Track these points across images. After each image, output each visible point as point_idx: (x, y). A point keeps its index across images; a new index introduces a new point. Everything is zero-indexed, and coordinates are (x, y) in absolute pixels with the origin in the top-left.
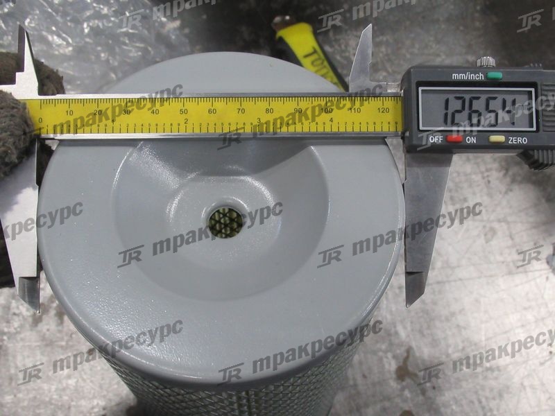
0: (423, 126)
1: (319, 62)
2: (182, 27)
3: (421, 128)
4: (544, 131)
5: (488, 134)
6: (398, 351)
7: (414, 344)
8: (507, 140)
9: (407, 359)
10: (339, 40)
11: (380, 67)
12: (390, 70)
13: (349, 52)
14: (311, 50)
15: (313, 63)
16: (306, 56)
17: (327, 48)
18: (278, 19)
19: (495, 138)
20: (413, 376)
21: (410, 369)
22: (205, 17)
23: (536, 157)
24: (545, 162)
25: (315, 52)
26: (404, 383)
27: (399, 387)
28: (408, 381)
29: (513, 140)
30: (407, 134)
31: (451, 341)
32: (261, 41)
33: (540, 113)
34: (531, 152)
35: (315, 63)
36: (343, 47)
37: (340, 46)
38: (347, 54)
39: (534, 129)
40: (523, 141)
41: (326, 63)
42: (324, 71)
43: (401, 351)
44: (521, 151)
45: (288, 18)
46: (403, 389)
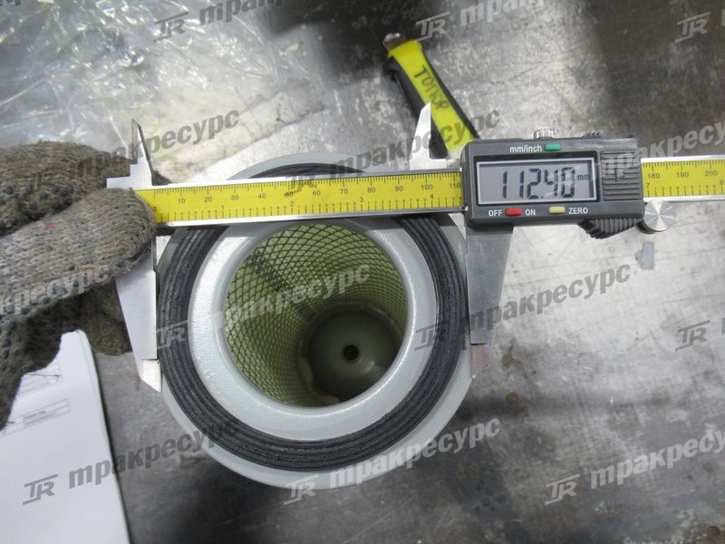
0: (482, 200)
1: (430, 81)
2: (300, 49)
3: (480, 203)
4: (605, 200)
5: (548, 205)
6: (504, 343)
7: (517, 336)
8: (567, 210)
9: (511, 349)
10: (447, 53)
11: (485, 78)
12: (495, 81)
13: (456, 65)
14: (421, 69)
15: (423, 82)
16: (417, 76)
17: (436, 63)
18: (388, 37)
19: (554, 209)
20: (518, 363)
21: (514, 357)
22: (320, 38)
23: (597, 226)
24: (607, 231)
25: (425, 70)
26: (509, 370)
27: (506, 373)
28: (512, 367)
29: (573, 211)
30: (467, 209)
31: (550, 332)
32: (374, 59)
33: (601, 182)
34: (592, 222)
35: (426, 82)
36: (450, 60)
37: (447, 59)
38: (455, 68)
39: (595, 198)
40: (583, 211)
41: (435, 82)
42: (434, 89)
43: (506, 343)
44: (582, 220)
45: (398, 35)
46: (509, 374)
